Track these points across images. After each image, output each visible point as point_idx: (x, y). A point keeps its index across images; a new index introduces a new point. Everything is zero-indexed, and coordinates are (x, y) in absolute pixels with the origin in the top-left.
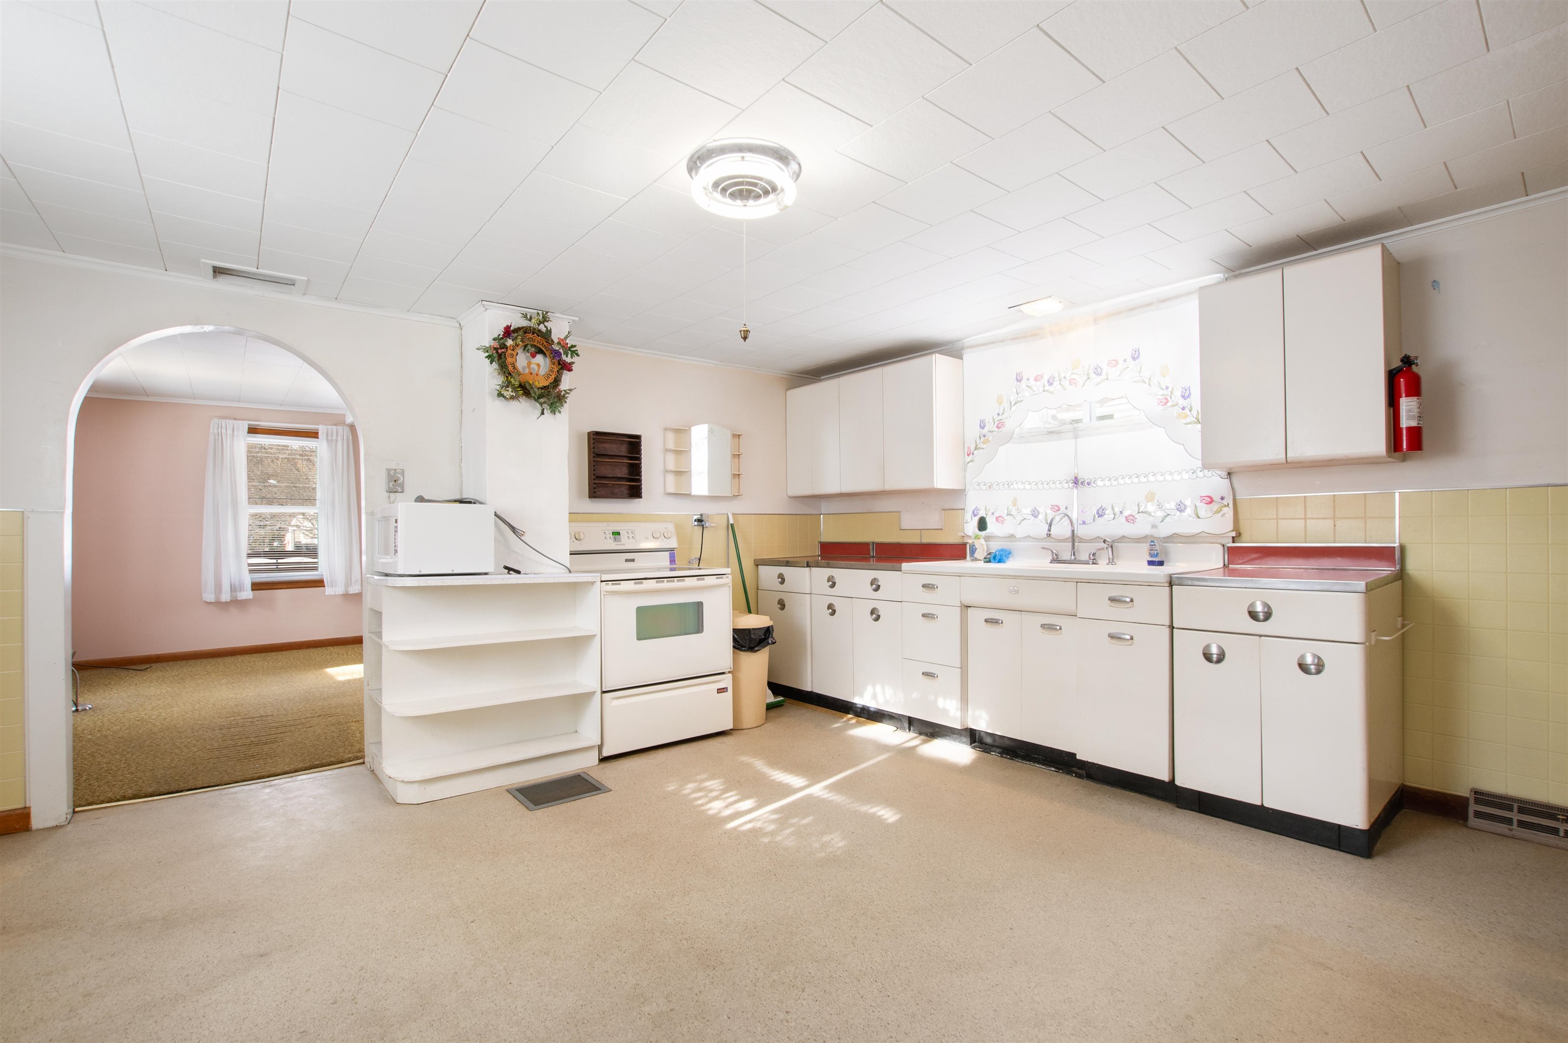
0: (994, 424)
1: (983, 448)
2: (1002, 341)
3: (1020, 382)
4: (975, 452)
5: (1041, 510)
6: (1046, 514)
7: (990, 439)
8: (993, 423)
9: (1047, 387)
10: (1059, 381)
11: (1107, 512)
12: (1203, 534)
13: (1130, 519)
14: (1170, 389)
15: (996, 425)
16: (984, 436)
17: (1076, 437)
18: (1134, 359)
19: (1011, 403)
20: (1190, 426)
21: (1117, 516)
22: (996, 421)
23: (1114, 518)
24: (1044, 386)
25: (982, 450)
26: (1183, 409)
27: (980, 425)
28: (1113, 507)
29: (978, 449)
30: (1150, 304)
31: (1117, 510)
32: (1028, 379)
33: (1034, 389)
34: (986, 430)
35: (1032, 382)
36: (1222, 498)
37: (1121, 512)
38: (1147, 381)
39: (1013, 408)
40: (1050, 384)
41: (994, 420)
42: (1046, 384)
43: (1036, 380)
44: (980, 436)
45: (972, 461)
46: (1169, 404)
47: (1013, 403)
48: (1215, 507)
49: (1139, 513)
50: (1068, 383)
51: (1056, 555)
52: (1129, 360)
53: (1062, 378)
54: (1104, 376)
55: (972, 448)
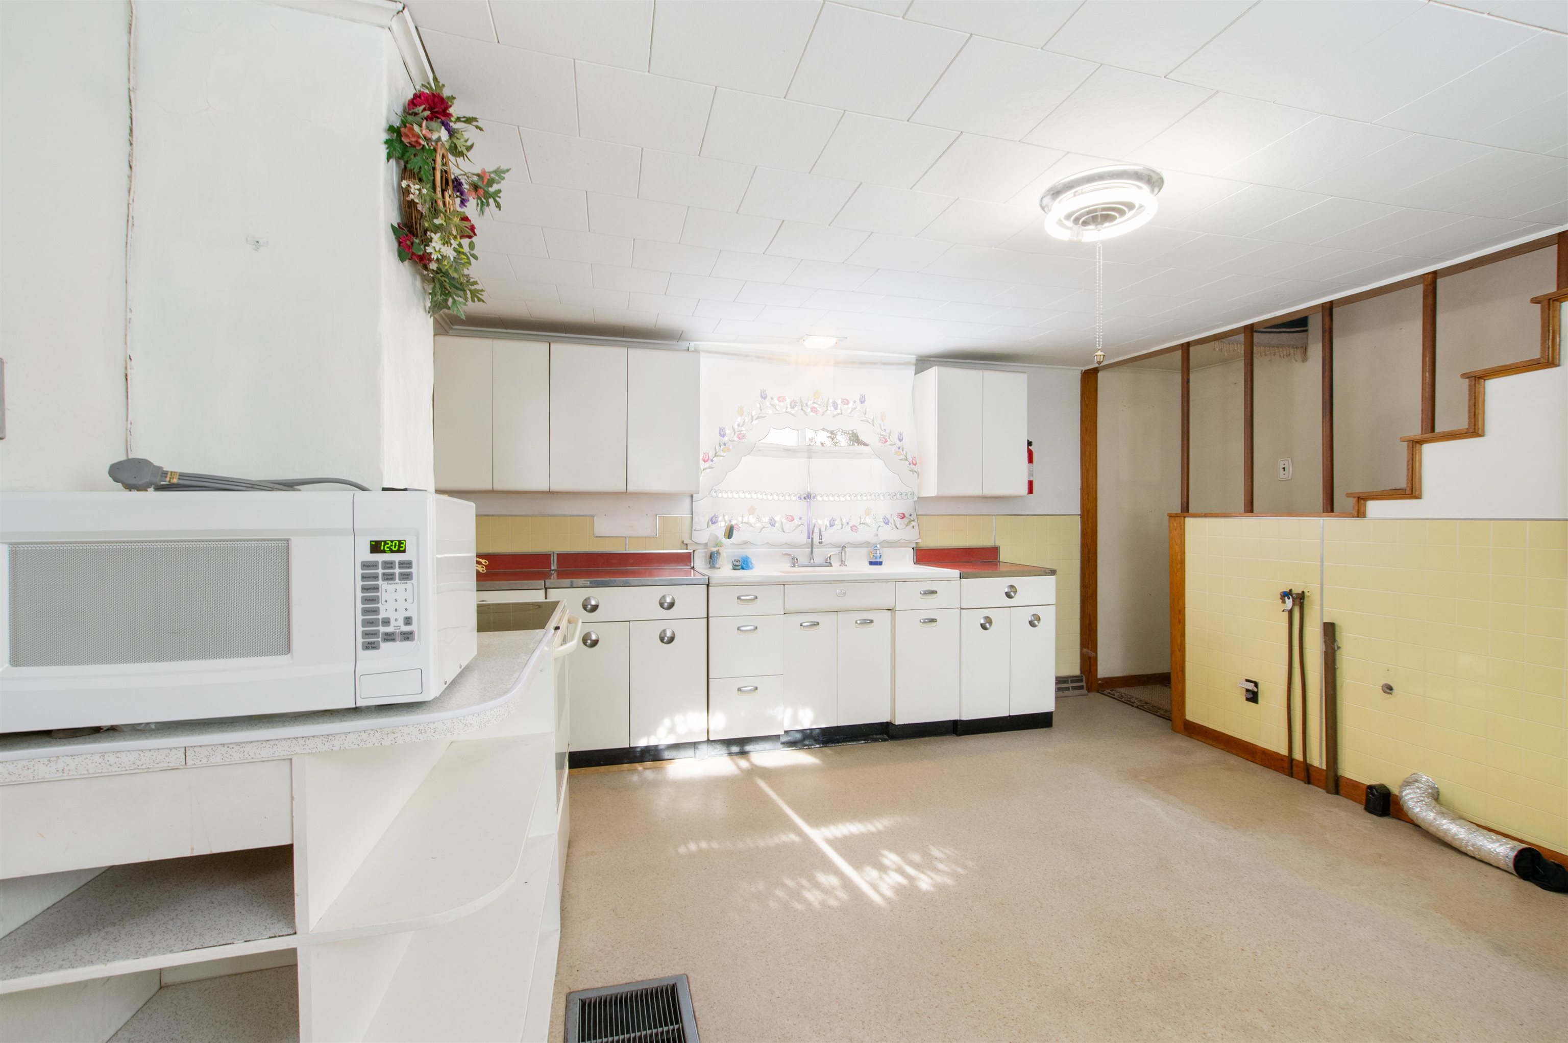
0: (735, 434)
1: (724, 457)
2: (747, 356)
3: (765, 399)
4: (715, 459)
5: (777, 519)
6: (782, 523)
7: (731, 447)
8: (733, 433)
9: (789, 410)
10: (800, 407)
11: (836, 522)
12: (902, 541)
13: (854, 529)
14: (888, 431)
15: (736, 435)
16: (725, 445)
17: (809, 457)
18: (862, 402)
19: (752, 417)
20: (902, 461)
21: (844, 526)
22: (736, 430)
23: (842, 528)
24: (787, 408)
25: (721, 458)
26: (899, 448)
27: (720, 433)
28: (841, 520)
29: (718, 456)
30: (875, 363)
31: (844, 521)
32: (772, 398)
33: (778, 408)
34: (726, 439)
35: (776, 402)
36: (910, 515)
37: (848, 524)
38: (871, 421)
39: (755, 422)
40: (793, 408)
41: (734, 430)
42: (789, 406)
43: (779, 399)
44: (720, 443)
45: (710, 468)
46: (888, 443)
47: (755, 418)
48: (906, 521)
49: (860, 524)
50: (809, 410)
51: (797, 559)
52: (858, 401)
53: (804, 405)
54: (839, 411)
55: (711, 454)
